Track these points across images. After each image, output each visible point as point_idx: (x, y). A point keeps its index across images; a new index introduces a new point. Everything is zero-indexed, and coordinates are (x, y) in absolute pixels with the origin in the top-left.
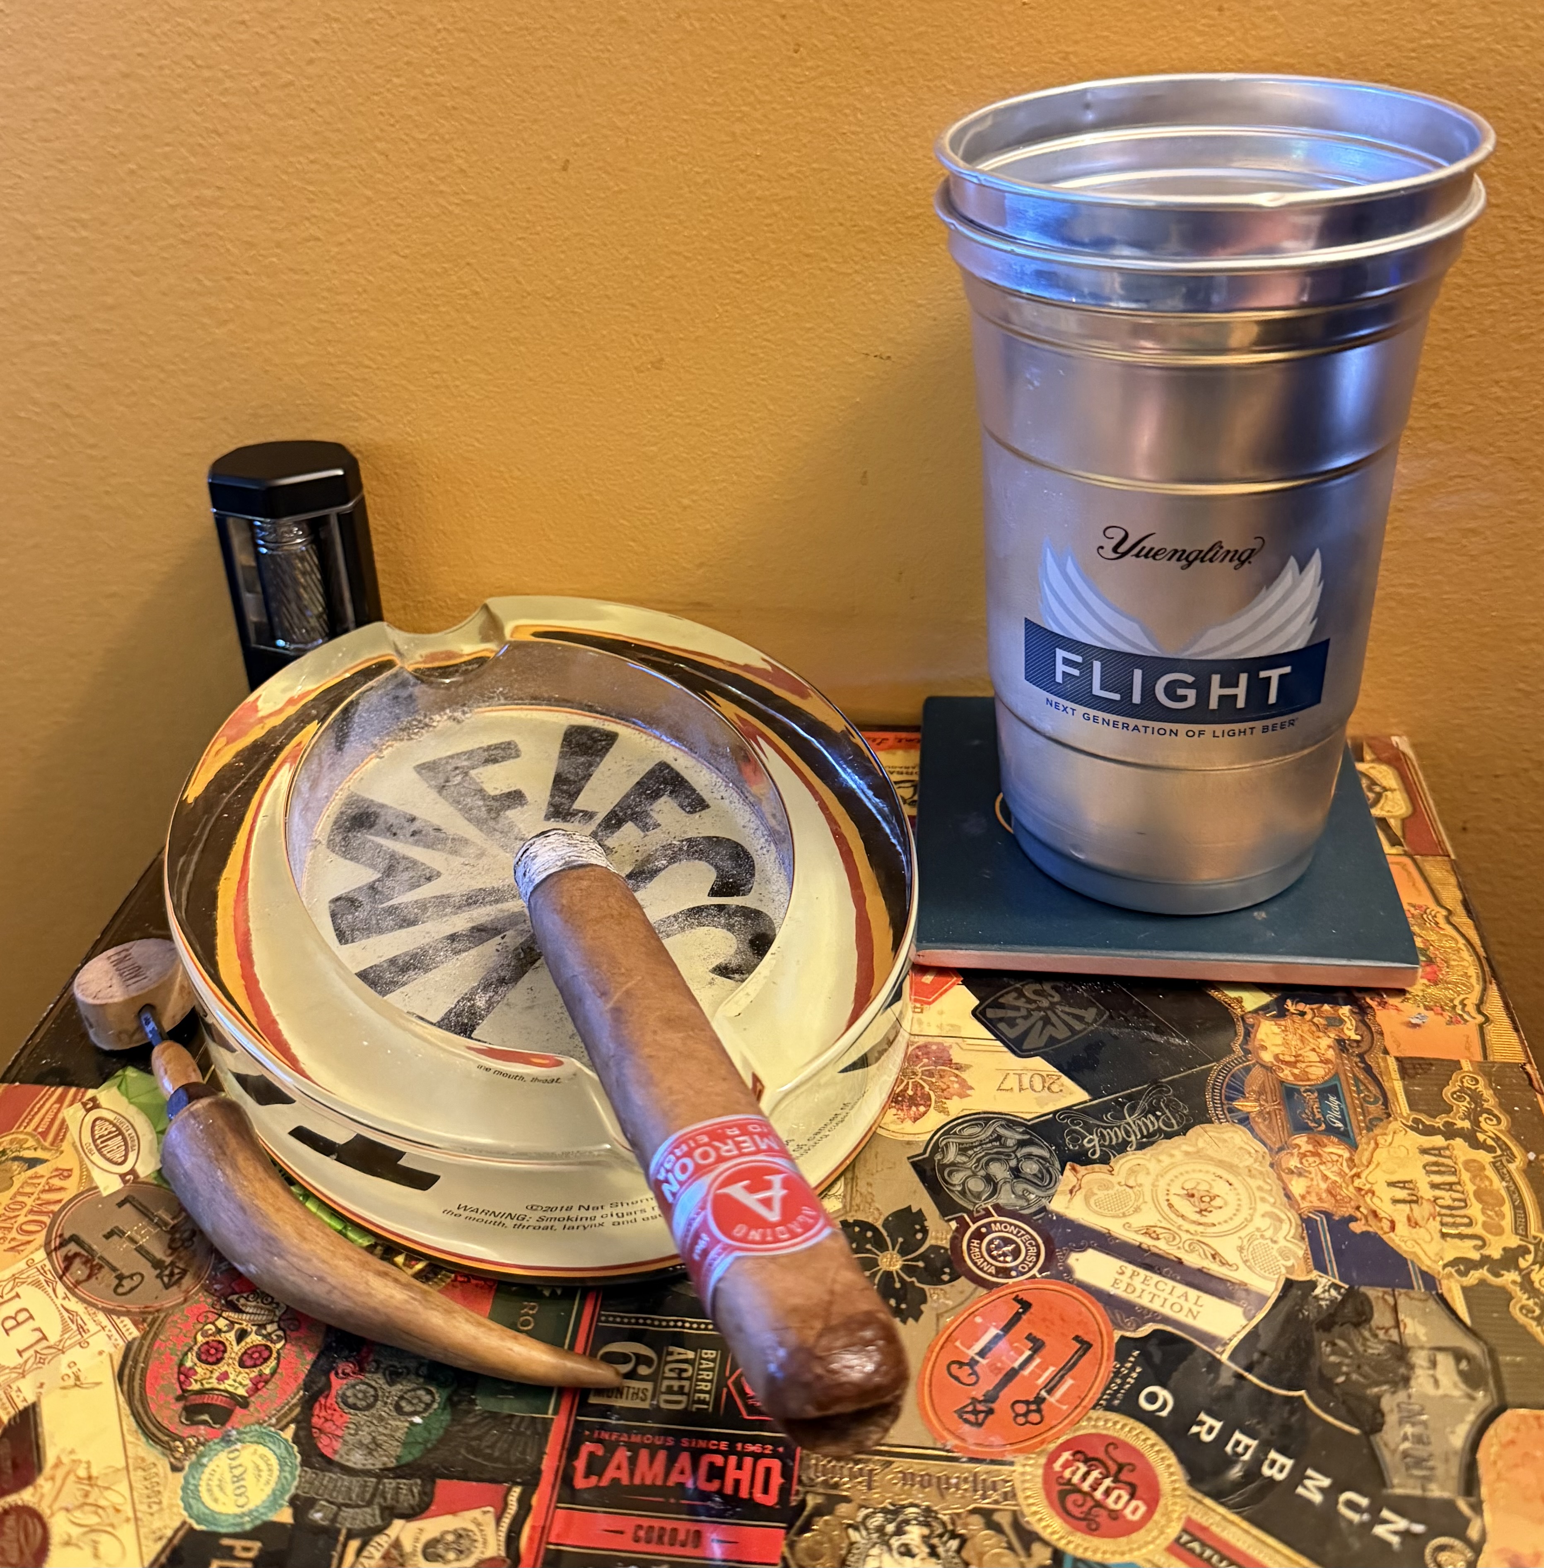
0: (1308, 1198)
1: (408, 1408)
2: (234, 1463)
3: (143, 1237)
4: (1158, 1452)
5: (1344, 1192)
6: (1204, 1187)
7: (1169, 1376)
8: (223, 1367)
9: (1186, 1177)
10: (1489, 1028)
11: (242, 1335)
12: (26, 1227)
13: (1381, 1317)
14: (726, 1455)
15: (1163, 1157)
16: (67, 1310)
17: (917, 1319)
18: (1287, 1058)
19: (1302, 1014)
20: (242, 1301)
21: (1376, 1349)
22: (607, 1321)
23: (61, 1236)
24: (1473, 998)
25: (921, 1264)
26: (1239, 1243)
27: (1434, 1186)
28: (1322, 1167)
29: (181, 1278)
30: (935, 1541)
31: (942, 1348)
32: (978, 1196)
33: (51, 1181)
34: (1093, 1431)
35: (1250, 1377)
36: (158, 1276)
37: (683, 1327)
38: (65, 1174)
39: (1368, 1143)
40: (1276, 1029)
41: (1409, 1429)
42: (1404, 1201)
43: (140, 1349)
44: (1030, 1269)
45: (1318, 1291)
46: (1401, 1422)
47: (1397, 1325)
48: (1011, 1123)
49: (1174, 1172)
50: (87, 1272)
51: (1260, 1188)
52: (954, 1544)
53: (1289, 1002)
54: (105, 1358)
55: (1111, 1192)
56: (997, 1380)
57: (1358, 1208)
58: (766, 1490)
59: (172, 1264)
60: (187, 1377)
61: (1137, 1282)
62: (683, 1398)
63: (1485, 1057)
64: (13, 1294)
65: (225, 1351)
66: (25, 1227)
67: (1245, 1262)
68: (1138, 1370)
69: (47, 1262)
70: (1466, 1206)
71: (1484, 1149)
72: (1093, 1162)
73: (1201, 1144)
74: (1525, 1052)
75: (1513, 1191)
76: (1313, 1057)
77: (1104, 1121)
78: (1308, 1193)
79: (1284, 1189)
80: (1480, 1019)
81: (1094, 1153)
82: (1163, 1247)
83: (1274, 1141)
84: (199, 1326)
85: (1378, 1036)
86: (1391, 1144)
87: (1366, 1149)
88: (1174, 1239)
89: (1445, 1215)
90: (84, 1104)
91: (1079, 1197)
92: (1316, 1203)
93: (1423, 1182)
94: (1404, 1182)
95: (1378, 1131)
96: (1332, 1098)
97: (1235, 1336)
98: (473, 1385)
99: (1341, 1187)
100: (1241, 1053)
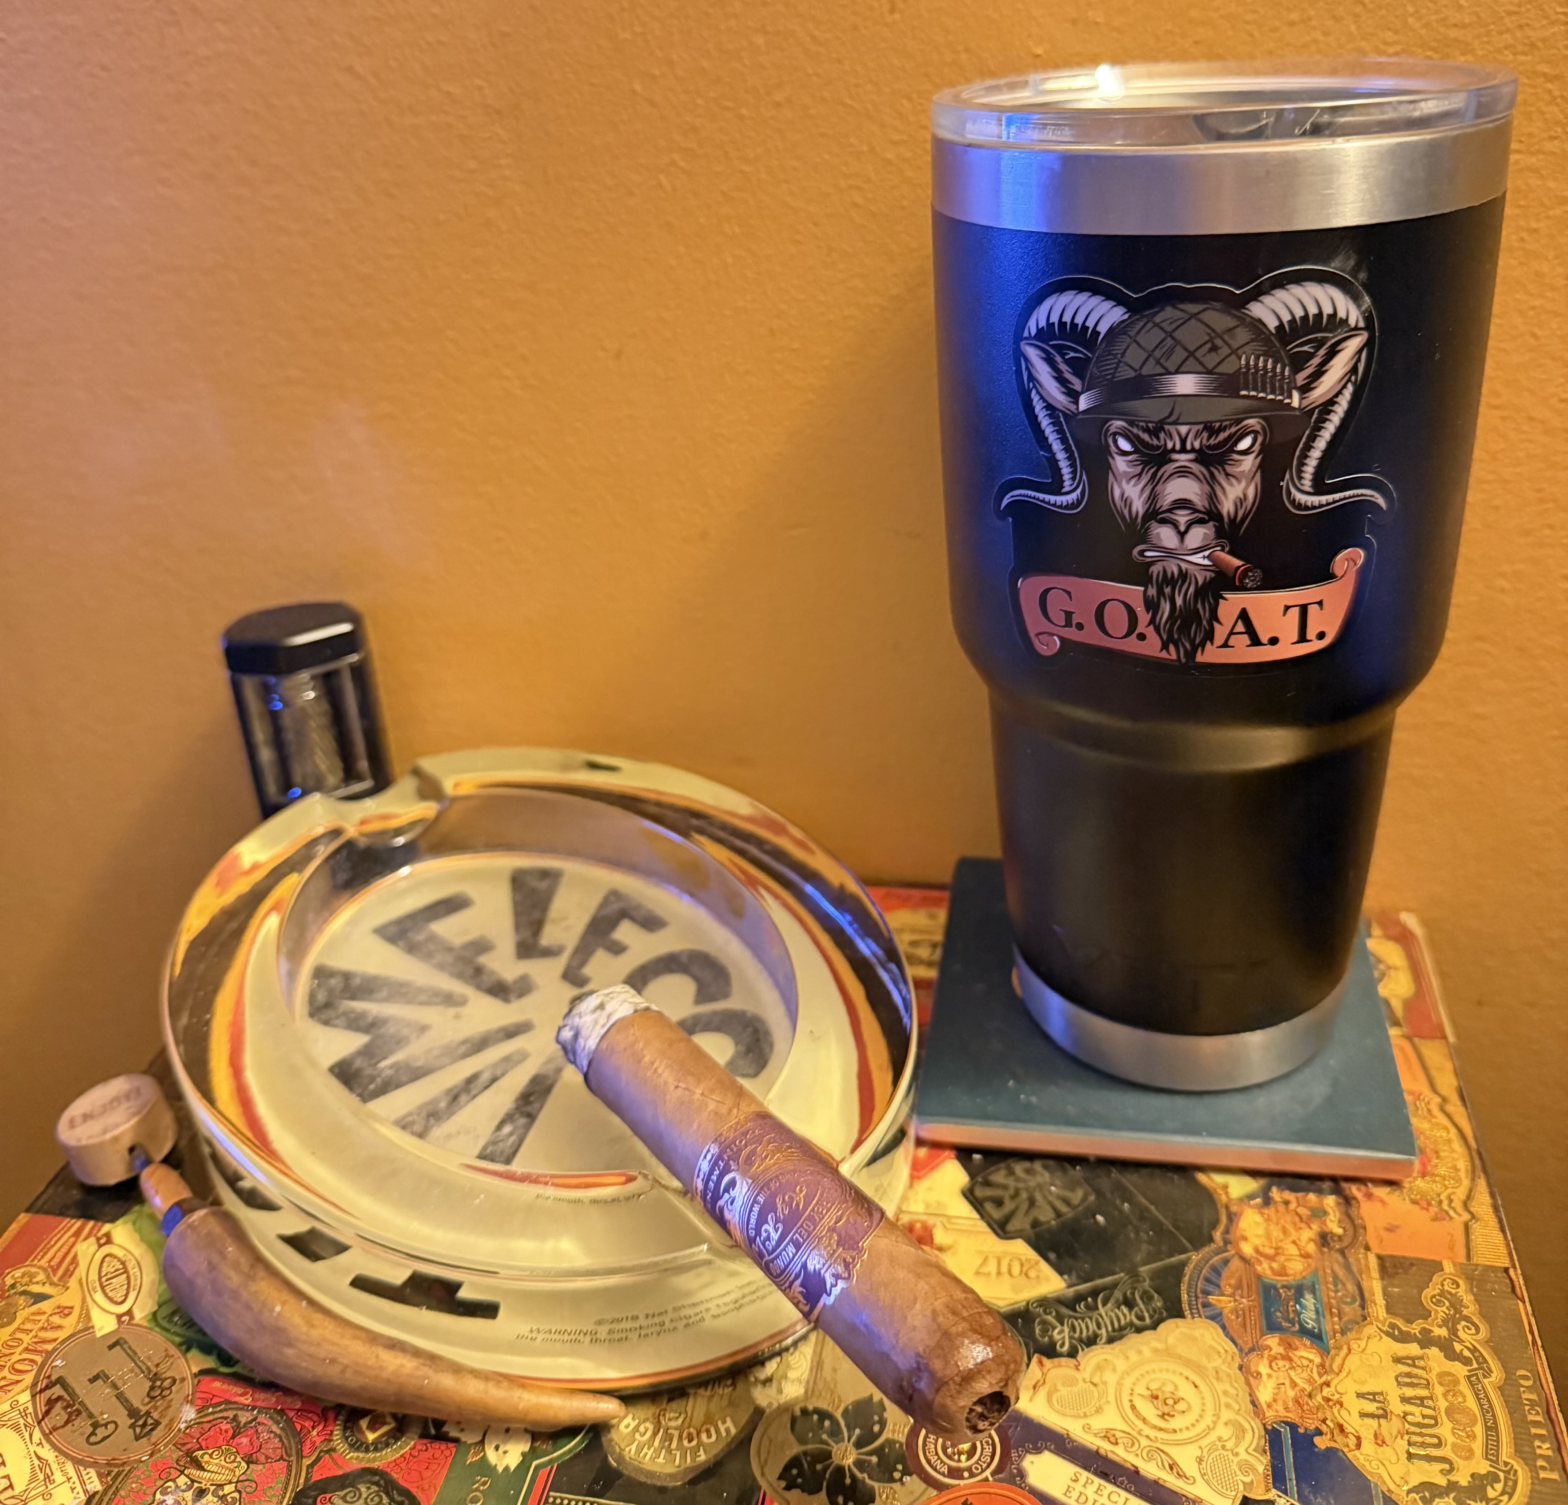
0: (1275, 1406)
5: (1312, 1402)
6: (1169, 1388)
9: (1153, 1376)
10: (1475, 1227)
15: (1130, 1353)
16: (38, 1458)
18: (1267, 1251)
19: (1287, 1203)
20: (206, 1457)
24: (1461, 1193)
25: (874, 1459)
26: (1199, 1453)
27: (1405, 1400)
28: (1292, 1373)
33: (51, 1318)
36: (133, 1426)
38: (64, 1311)
39: (1341, 1348)
40: (1259, 1219)
42: (1372, 1416)
44: (983, 1471)
49: (1141, 1370)
50: (66, 1417)
51: (1226, 1393)
53: (1274, 1189)
55: (1076, 1389)
57: (1324, 1421)
59: (148, 1414)
63: (1469, 1257)
66: (18, 1366)
67: (1203, 1475)
69: (30, 1405)
70: (1436, 1424)
71: (1460, 1361)
72: (1060, 1355)
73: (1171, 1340)
74: (1510, 1255)
75: (1487, 1410)
76: (1293, 1250)
77: (1075, 1311)
78: (1275, 1400)
79: (1250, 1395)
80: (1466, 1216)
81: (1062, 1345)
82: (1120, 1453)
83: (1247, 1341)
84: (162, 1482)
85: (1361, 1231)
86: (1364, 1350)
87: (1337, 1355)
88: (1133, 1445)
89: (1414, 1433)
90: (98, 1239)
91: (1042, 1393)
92: (1283, 1413)
93: (1393, 1394)
94: (1374, 1394)
95: (1352, 1336)
96: (1308, 1296)
99: (1308, 1396)
100: (1222, 1244)
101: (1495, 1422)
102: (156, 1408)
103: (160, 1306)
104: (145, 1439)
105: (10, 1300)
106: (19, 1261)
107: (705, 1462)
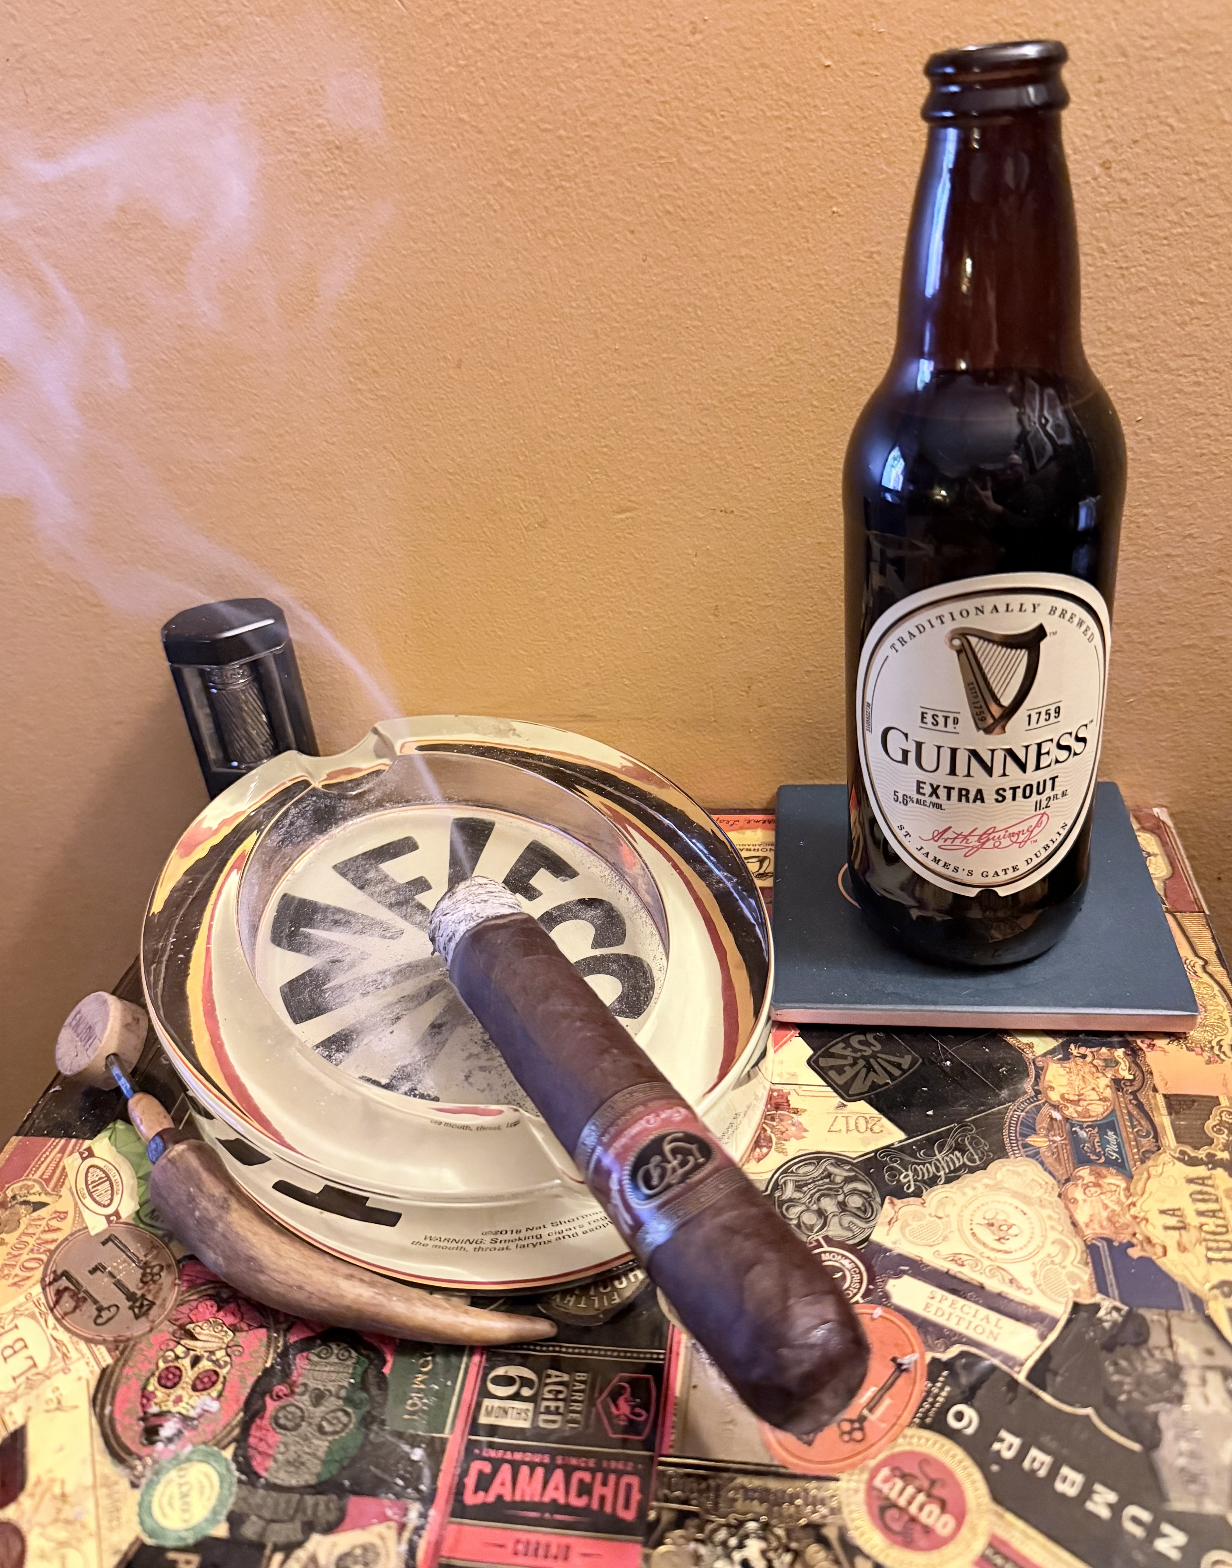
0: (1091, 1225)
1: (328, 1428)
2: (183, 1481)
3: (120, 1272)
4: (965, 1468)
5: (1122, 1220)
6: (1001, 1217)
7: (973, 1397)
8: (178, 1391)
9: (987, 1207)
11: (196, 1361)
12: (27, 1265)
13: (1157, 1338)
14: (593, 1472)
15: (966, 1190)
16: (55, 1339)
18: (1072, 1098)
19: (1083, 1056)
20: (198, 1329)
21: (1154, 1368)
23: (55, 1272)
26: (1032, 1268)
27: (1201, 1213)
28: (1103, 1197)
29: (149, 1309)
30: (771, 1555)
32: (811, 1228)
33: (51, 1223)
34: (907, 1448)
35: (1043, 1395)
37: (560, 1352)
38: (62, 1216)
39: (1142, 1174)
40: (1062, 1071)
41: (1184, 1446)
42: (1174, 1228)
43: (112, 1372)
45: (1101, 1313)
46: (1178, 1438)
47: (1171, 1344)
48: (839, 1161)
49: (977, 1203)
50: (73, 1304)
51: (1050, 1217)
52: (788, 1558)
53: (1072, 1046)
54: (83, 1383)
55: (924, 1223)
57: (1134, 1235)
58: (627, 1506)
59: (143, 1296)
60: (148, 1400)
61: (945, 1306)
62: (559, 1418)
64: (12, 1325)
65: (180, 1377)
67: (1039, 1286)
68: (947, 1389)
69: (42, 1296)
72: (908, 1195)
76: (1094, 1096)
78: (1091, 1221)
79: (1070, 1218)
82: (966, 1273)
83: (1061, 1173)
84: (161, 1353)
85: (1149, 1076)
86: (1161, 1174)
87: (1139, 1180)
88: (977, 1265)
89: (1209, 1240)
90: (81, 1154)
91: (897, 1226)
92: (1098, 1231)
93: (1190, 1210)
94: (1173, 1210)
95: (1149, 1163)
96: (1110, 1133)
97: (1030, 1356)
98: (383, 1405)
99: (1119, 1215)
100: (1033, 1094)
102: (149, 1291)
103: (141, 1205)
104: (143, 1319)
105: (13, 1210)
106: (17, 1176)
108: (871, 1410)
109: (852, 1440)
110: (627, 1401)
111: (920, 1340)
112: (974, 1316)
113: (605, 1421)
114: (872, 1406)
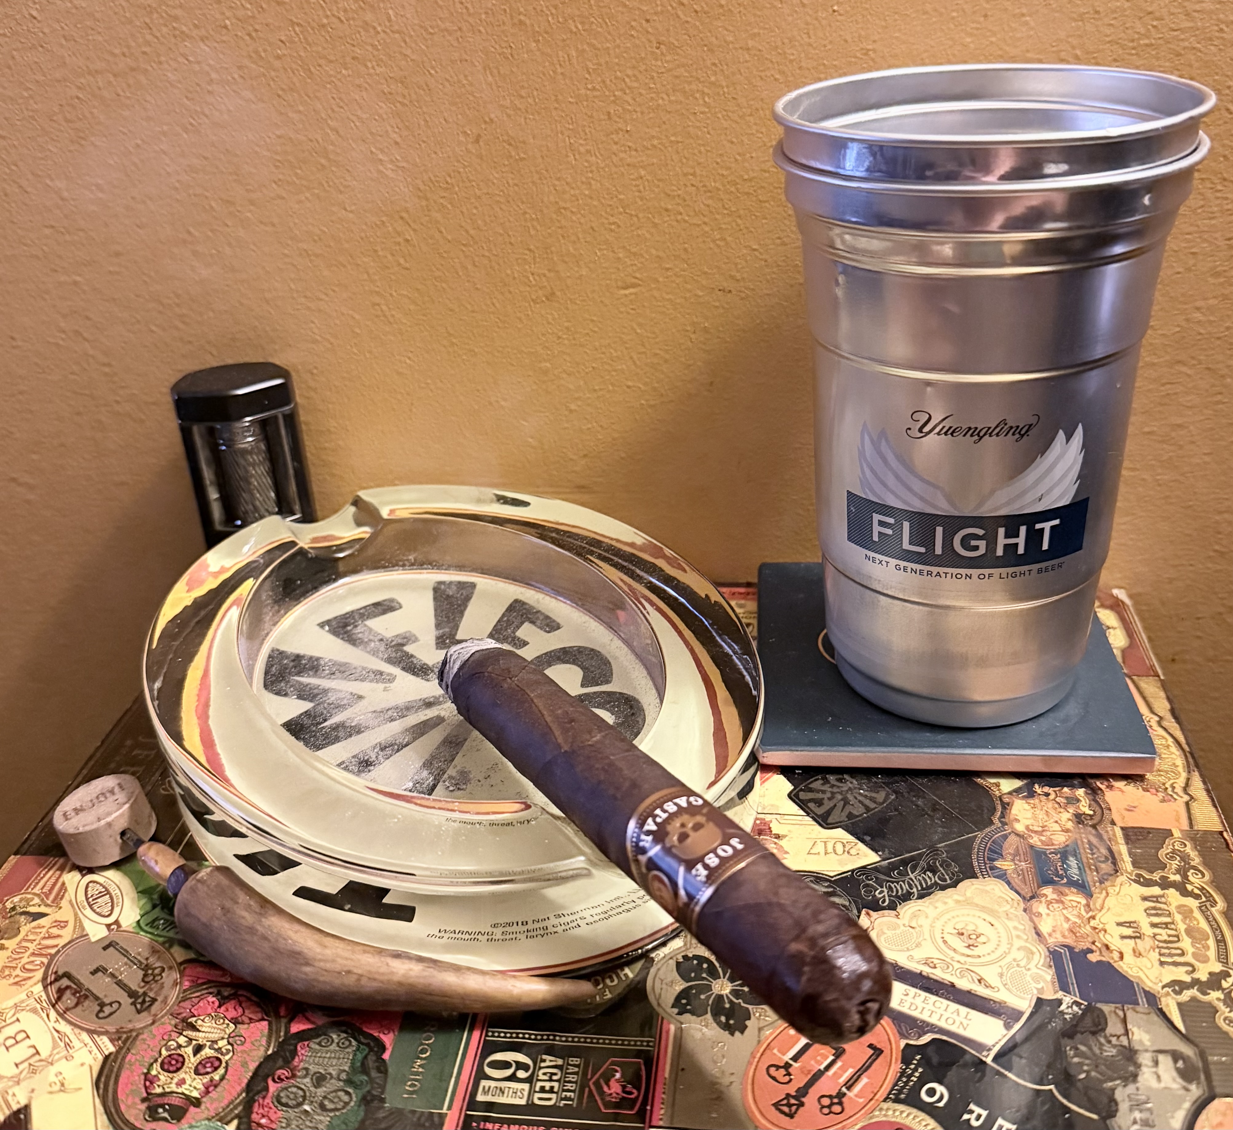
0: (1054, 935)
1: (330, 1106)
5: (1083, 931)
6: (971, 927)
7: (944, 1076)
8: (181, 1075)
9: (957, 919)
10: (1193, 805)
11: (198, 1049)
13: (1113, 1027)
15: (937, 905)
17: (742, 1032)
18: (1036, 829)
19: (1047, 795)
20: (200, 1022)
21: (1110, 1052)
22: (493, 1036)
24: (1181, 782)
25: (746, 989)
26: (1000, 971)
27: (1154, 925)
28: (1065, 912)
31: (762, 1055)
33: (51, 930)
34: (884, 1119)
35: (1010, 1075)
37: (554, 1040)
38: (60, 924)
39: (1101, 893)
40: (1027, 806)
41: (1138, 1115)
42: (1130, 937)
43: (115, 1059)
45: (1063, 1007)
46: (1132, 1109)
47: (1126, 1033)
49: (948, 916)
51: (1015, 928)
53: (1037, 786)
54: (87, 1068)
55: (898, 931)
56: (806, 1079)
57: (1093, 943)
60: (152, 1082)
61: (919, 1001)
62: (554, 1096)
63: (1191, 825)
64: (14, 1019)
65: (183, 1063)
66: (28, 967)
67: (1005, 985)
68: (920, 1070)
69: (43, 994)
70: (1179, 940)
71: (1191, 896)
72: (884, 908)
73: (968, 894)
74: (1222, 822)
75: (1216, 928)
76: (1056, 827)
77: (892, 877)
78: (1054, 931)
79: (1035, 928)
80: (1186, 798)
81: (884, 902)
82: (939, 974)
83: (1027, 891)
85: (1108, 812)
86: (1118, 893)
87: (1099, 897)
88: (948, 967)
89: (1162, 947)
92: (1061, 940)
93: (1145, 923)
94: (1130, 923)
95: (1107, 883)
96: (1071, 859)
97: (997, 1043)
98: (383, 1088)
99: (1080, 926)
100: (1000, 825)
101: (1223, 936)
103: (142, 916)
105: (12, 919)
106: (16, 890)
107: (610, 999)
108: (849, 1088)
109: (831, 1112)
110: (618, 1081)
111: (896, 1031)
112: (946, 1010)
113: (597, 1098)
114: (850, 1085)
